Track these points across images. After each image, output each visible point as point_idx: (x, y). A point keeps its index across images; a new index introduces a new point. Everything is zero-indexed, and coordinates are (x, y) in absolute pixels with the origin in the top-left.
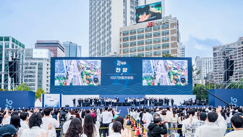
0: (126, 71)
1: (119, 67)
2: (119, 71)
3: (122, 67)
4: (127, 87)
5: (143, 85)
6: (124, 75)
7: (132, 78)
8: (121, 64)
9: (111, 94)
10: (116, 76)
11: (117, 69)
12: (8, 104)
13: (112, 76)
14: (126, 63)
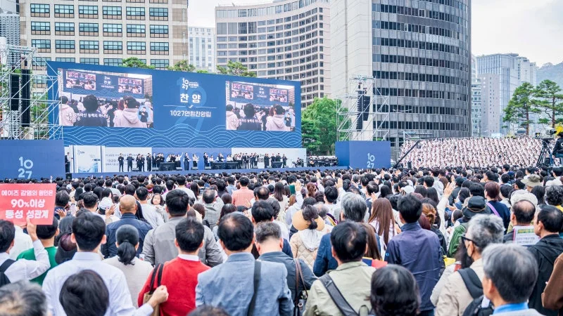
0: (199, 102)
1: (186, 92)
2: (185, 100)
3: (190, 91)
4: (200, 133)
5: (228, 128)
6: (194, 109)
7: (208, 115)
8: (189, 87)
9: (173, 146)
10: (181, 109)
11: (183, 95)
12: (23, 167)
13: (174, 109)
14: (197, 85)
